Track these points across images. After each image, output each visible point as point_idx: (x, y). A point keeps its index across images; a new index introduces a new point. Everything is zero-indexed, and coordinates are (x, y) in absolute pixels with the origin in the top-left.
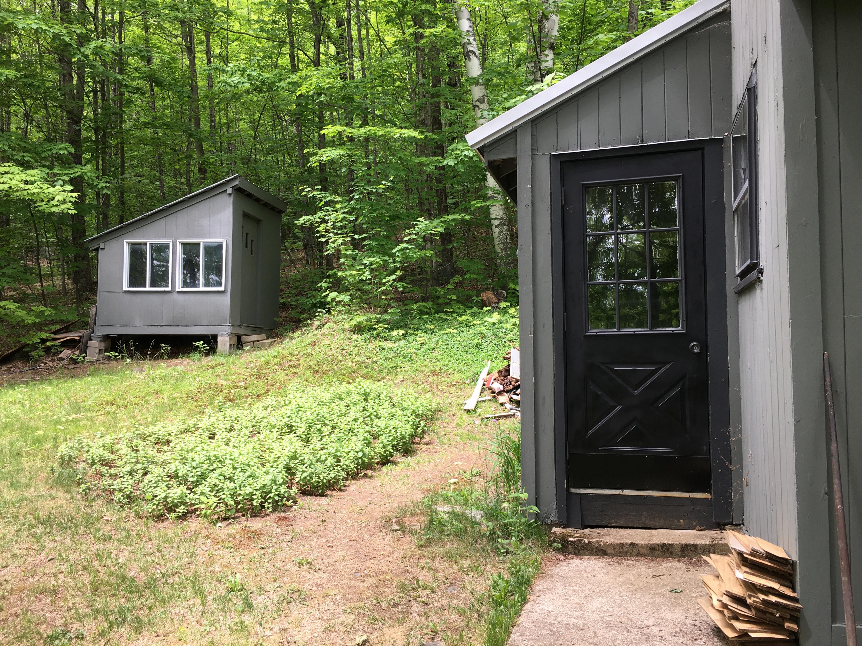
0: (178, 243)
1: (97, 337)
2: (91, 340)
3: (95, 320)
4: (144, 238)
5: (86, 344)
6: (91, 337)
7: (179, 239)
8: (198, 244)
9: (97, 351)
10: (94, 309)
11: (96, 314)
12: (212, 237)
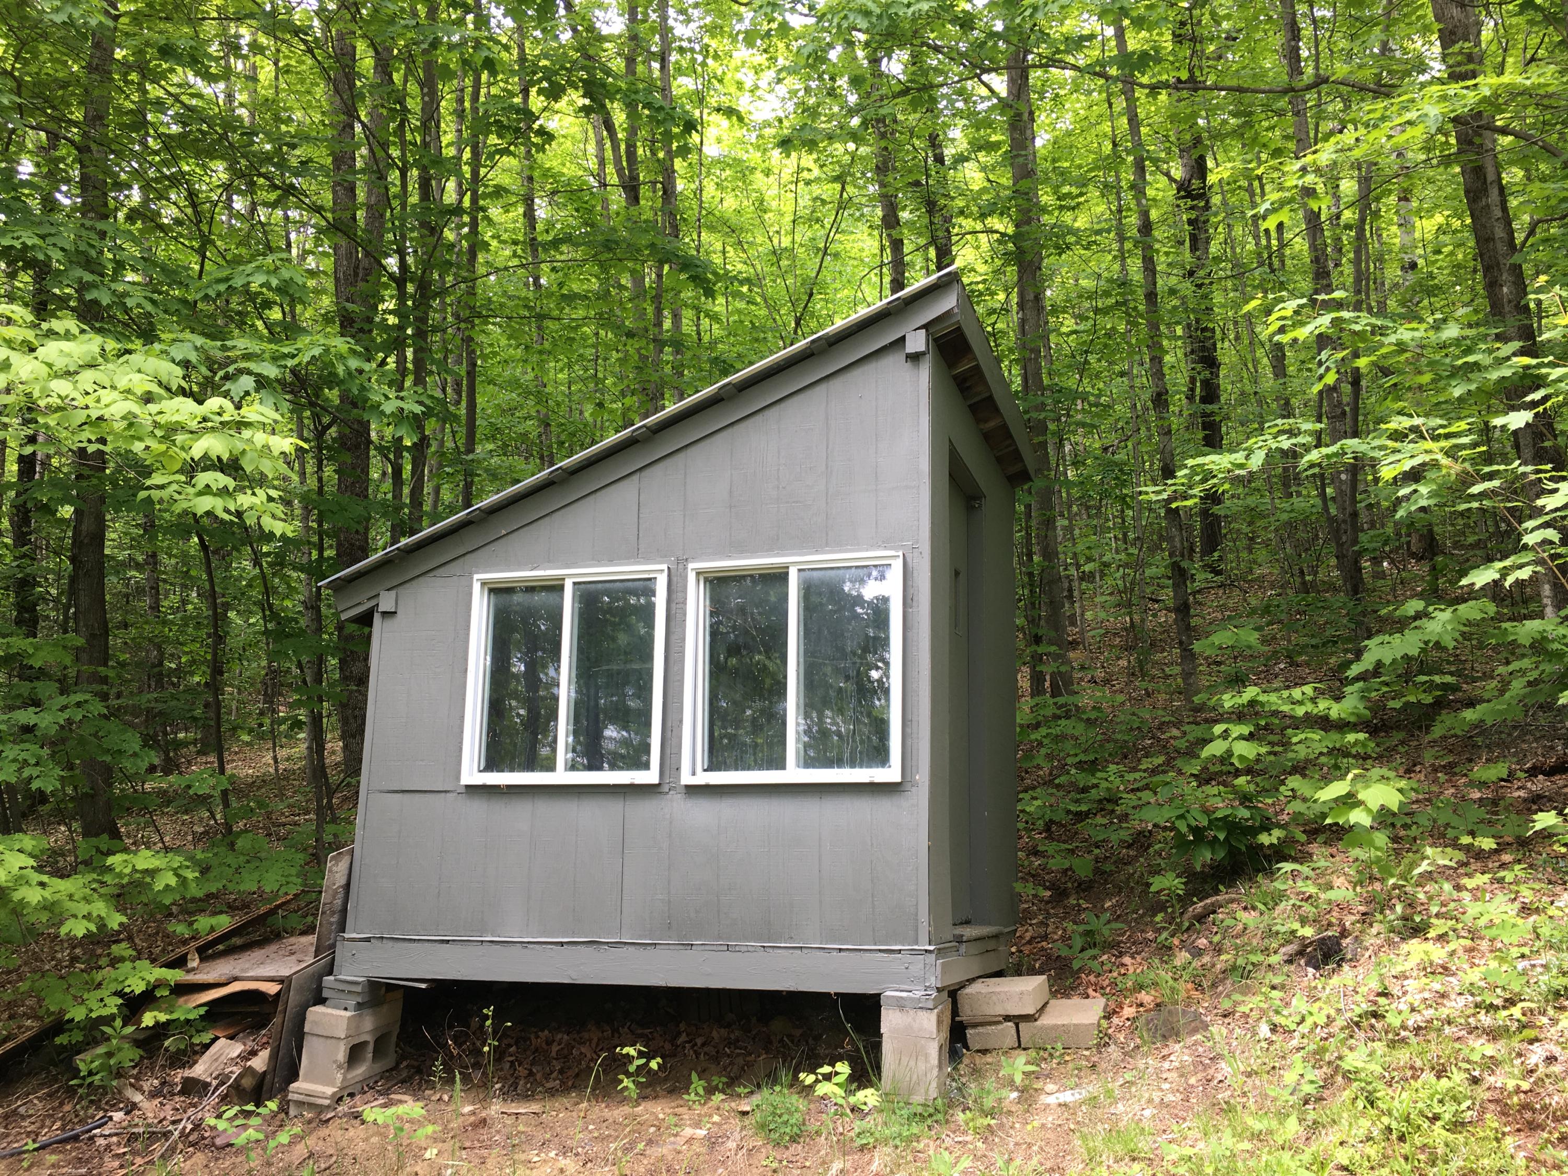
0: (692, 577)
1: (347, 988)
2: (321, 1001)
3: (344, 911)
4: (550, 561)
5: (301, 1019)
6: (320, 988)
7: (694, 559)
8: (779, 577)
9: (341, 1054)
10: (343, 866)
11: (347, 886)
12: (839, 545)
